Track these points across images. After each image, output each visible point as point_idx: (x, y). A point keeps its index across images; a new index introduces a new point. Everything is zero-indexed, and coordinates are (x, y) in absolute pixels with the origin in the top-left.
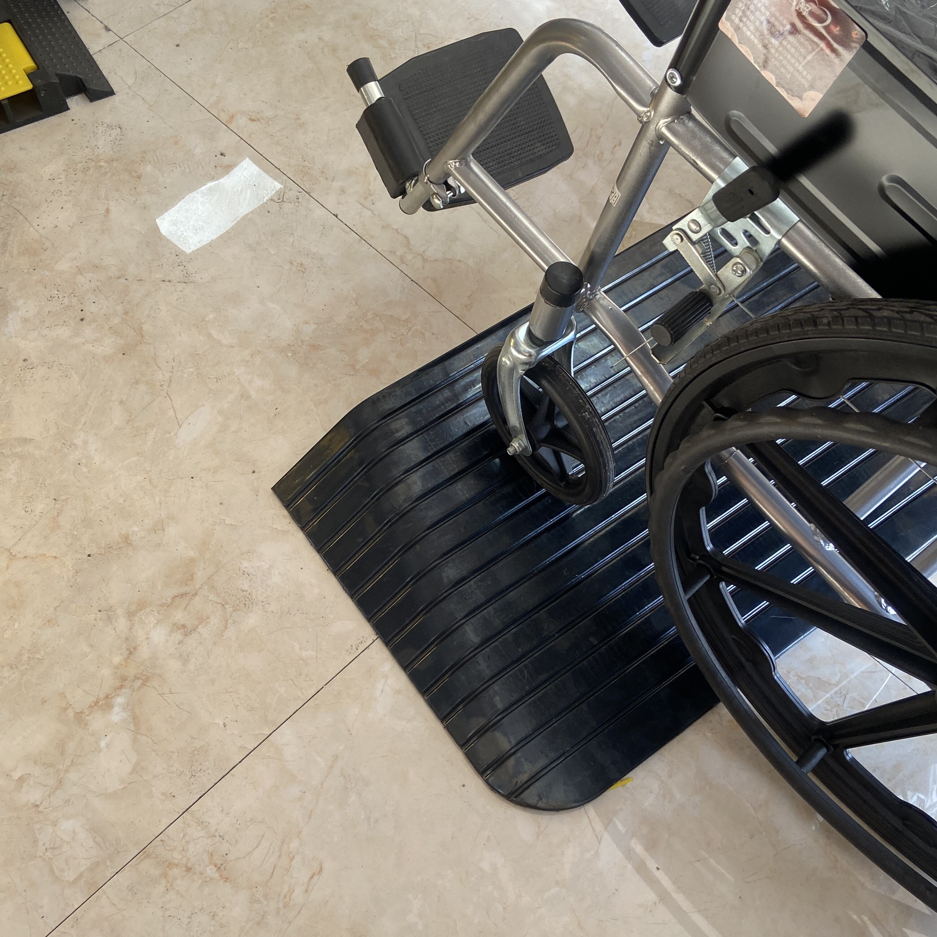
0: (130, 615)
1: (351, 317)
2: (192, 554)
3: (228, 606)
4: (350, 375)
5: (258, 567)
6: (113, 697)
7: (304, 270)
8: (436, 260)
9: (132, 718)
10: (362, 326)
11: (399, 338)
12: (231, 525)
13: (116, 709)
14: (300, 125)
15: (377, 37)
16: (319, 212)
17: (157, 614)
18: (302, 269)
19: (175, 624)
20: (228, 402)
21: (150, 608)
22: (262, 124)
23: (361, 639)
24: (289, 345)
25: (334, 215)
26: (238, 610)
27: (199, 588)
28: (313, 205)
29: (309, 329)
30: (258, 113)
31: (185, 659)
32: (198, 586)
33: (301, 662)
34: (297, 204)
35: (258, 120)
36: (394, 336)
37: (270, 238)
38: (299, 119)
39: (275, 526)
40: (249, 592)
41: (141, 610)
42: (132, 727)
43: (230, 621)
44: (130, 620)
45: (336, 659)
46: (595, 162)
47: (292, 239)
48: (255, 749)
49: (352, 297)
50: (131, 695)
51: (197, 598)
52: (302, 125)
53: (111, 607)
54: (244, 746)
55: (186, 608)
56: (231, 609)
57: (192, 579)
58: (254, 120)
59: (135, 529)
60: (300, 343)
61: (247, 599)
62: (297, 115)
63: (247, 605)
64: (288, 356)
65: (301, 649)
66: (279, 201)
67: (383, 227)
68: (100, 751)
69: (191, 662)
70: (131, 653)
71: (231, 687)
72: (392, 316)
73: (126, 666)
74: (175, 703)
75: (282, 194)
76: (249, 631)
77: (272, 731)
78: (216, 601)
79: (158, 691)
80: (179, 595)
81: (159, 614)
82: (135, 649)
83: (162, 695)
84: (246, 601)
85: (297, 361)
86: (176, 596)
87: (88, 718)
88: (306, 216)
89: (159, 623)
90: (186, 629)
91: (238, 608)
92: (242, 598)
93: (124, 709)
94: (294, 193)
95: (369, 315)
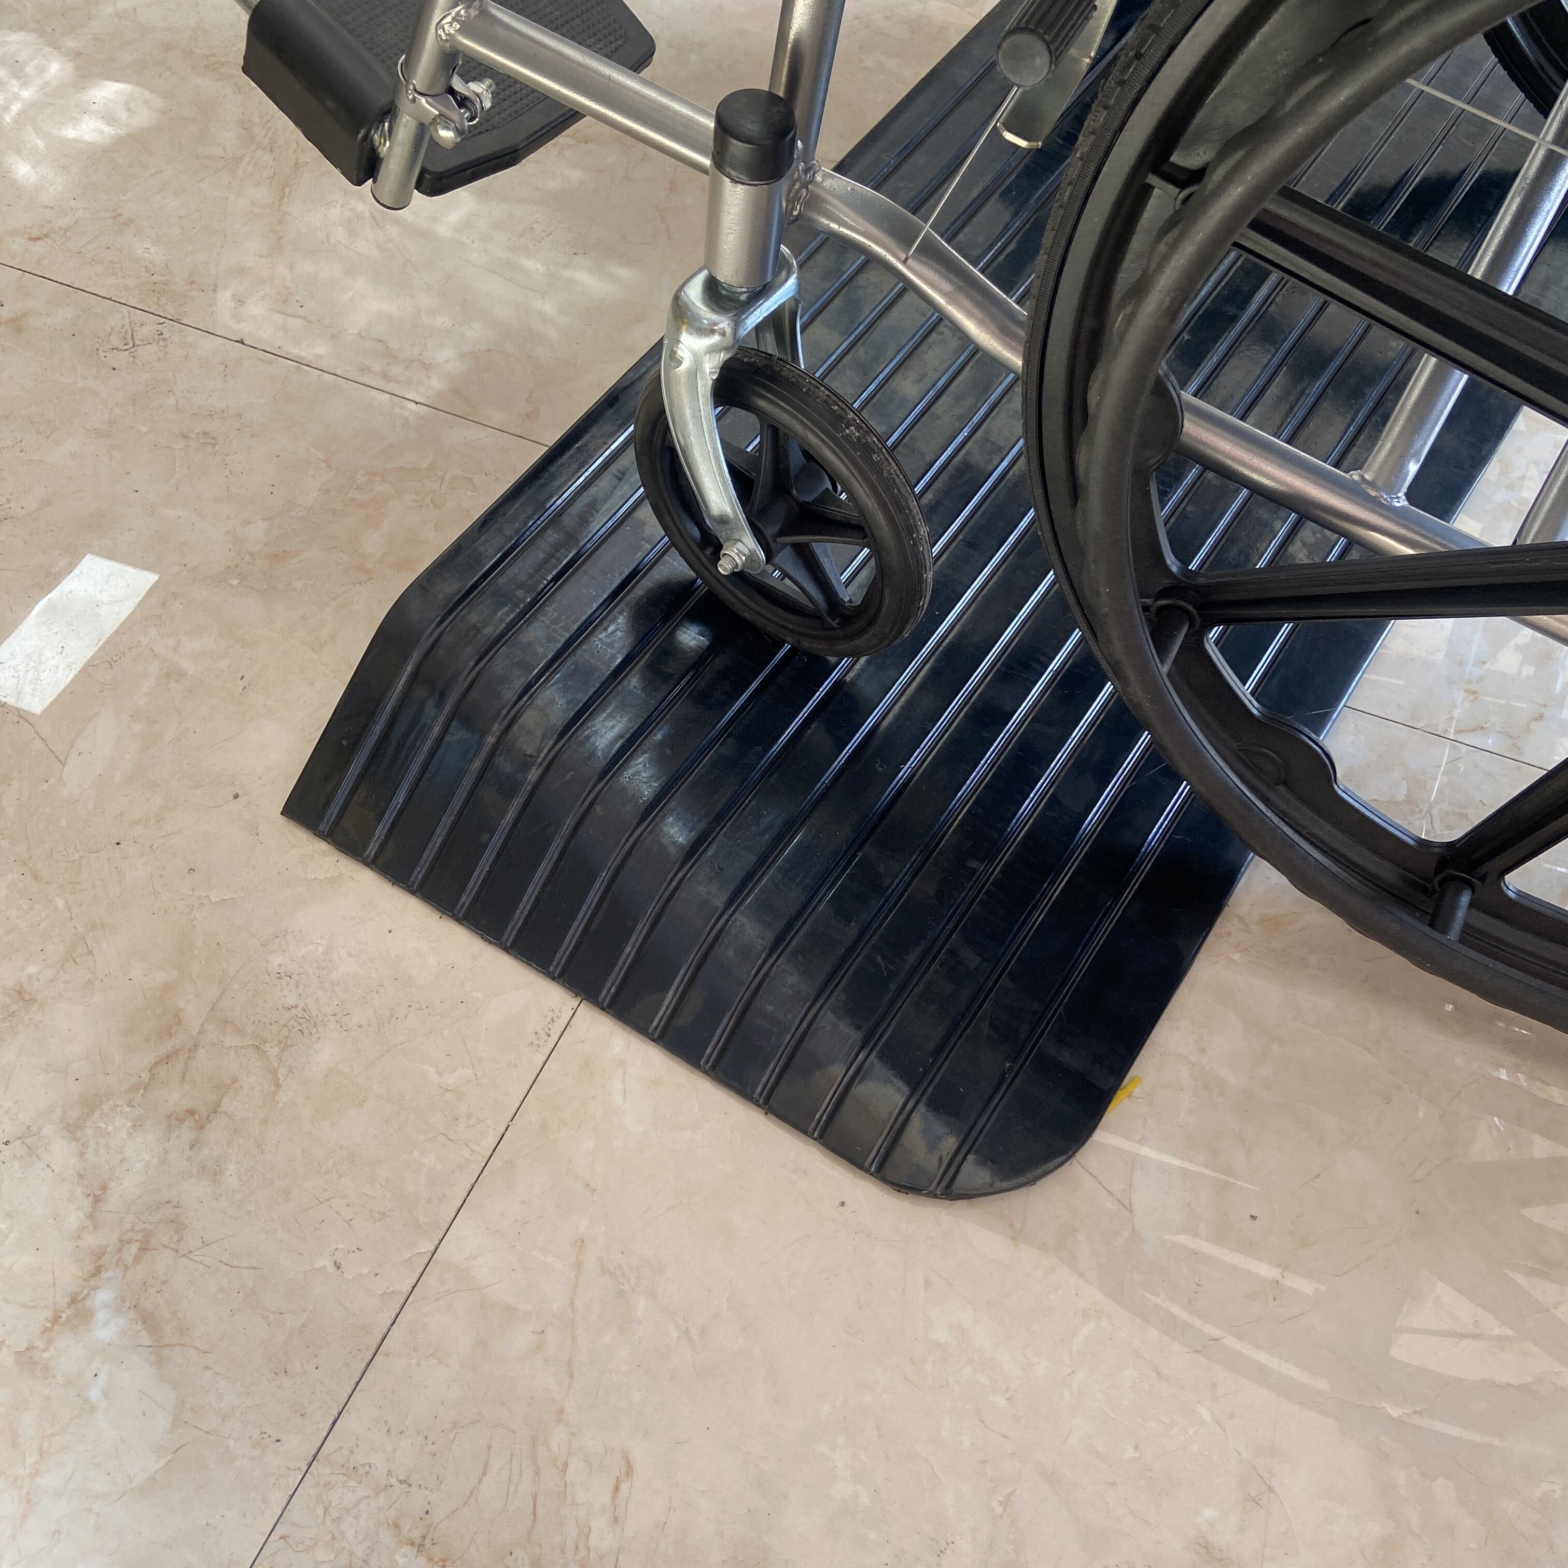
0: (72, 1130)
1: (328, 491)
2: (161, 977)
3: (267, 1045)
4: (360, 583)
5: (303, 956)
6: (88, 1294)
7: (213, 442)
9: (140, 1323)
10: (353, 499)
11: (430, 497)
12: (224, 901)
13: (101, 1316)
14: (125, 224)
16: (208, 344)
17: (128, 1109)
18: (209, 440)
19: (171, 1114)
20: (145, 695)
21: (111, 1103)
22: (54, 241)
23: (550, 1014)
24: (229, 567)
25: (238, 341)
26: (292, 1046)
27: (199, 1033)
28: (191, 336)
29: (257, 532)
30: (43, 226)
31: (213, 1173)
32: (194, 1032)
33: (448, 1096)
34: (161, 343)
35: (47, 236)
36: (419, 498)
37: (131, 408)
38: (120, 215)
40: (302, 1005)
41: (92, 1112)
42: (146, 1339)
43: (282, 1072)
44: (75, 1139)
45: (516, 1066)
47: (171, 401)
48: (414, 1288)
49: (318, 459)
50: (124, 1276)
51: (201, 1052)
52: (128, 223)
53: (29, 1127)
54: (391, 1289)
55: (184, 1076)
56: (277, 1049)
57: (179, 1022)
58: (38, 239)
59: (32, 969)
60: (247, 558)
61: (301, 1021)
62: (115, 210)
63: (306, 1032)
64: (232, 586)
65: (440, 1074)
66: (127, 347)
67: (334, 336)
68: (93, 1409)
69: (228, 1173)
70: (97, 1200)
71: (326, 1190)
72: (402, 468)
73: (95, 1228)
74: (221, 1262)
75: (129, 336)
76: (327, 1076)
77: (436, 1242)
78: (241, 1044)
79: (177, 1251)
80: (162, 1060)
81: (133, 1107)
82: (104, 1188)
83: (190, 1256)
84: (300, 1024)
85: (252, 588)
86: (156, 1063)
87: (46, 1355)
88: (186, 358)
89: (137, 1125)
90: (197, 1117)
91: (289, 1042)
92: (292, 1022)
93: (118, 1311)
94: (149, 327)
95: (361, 478)
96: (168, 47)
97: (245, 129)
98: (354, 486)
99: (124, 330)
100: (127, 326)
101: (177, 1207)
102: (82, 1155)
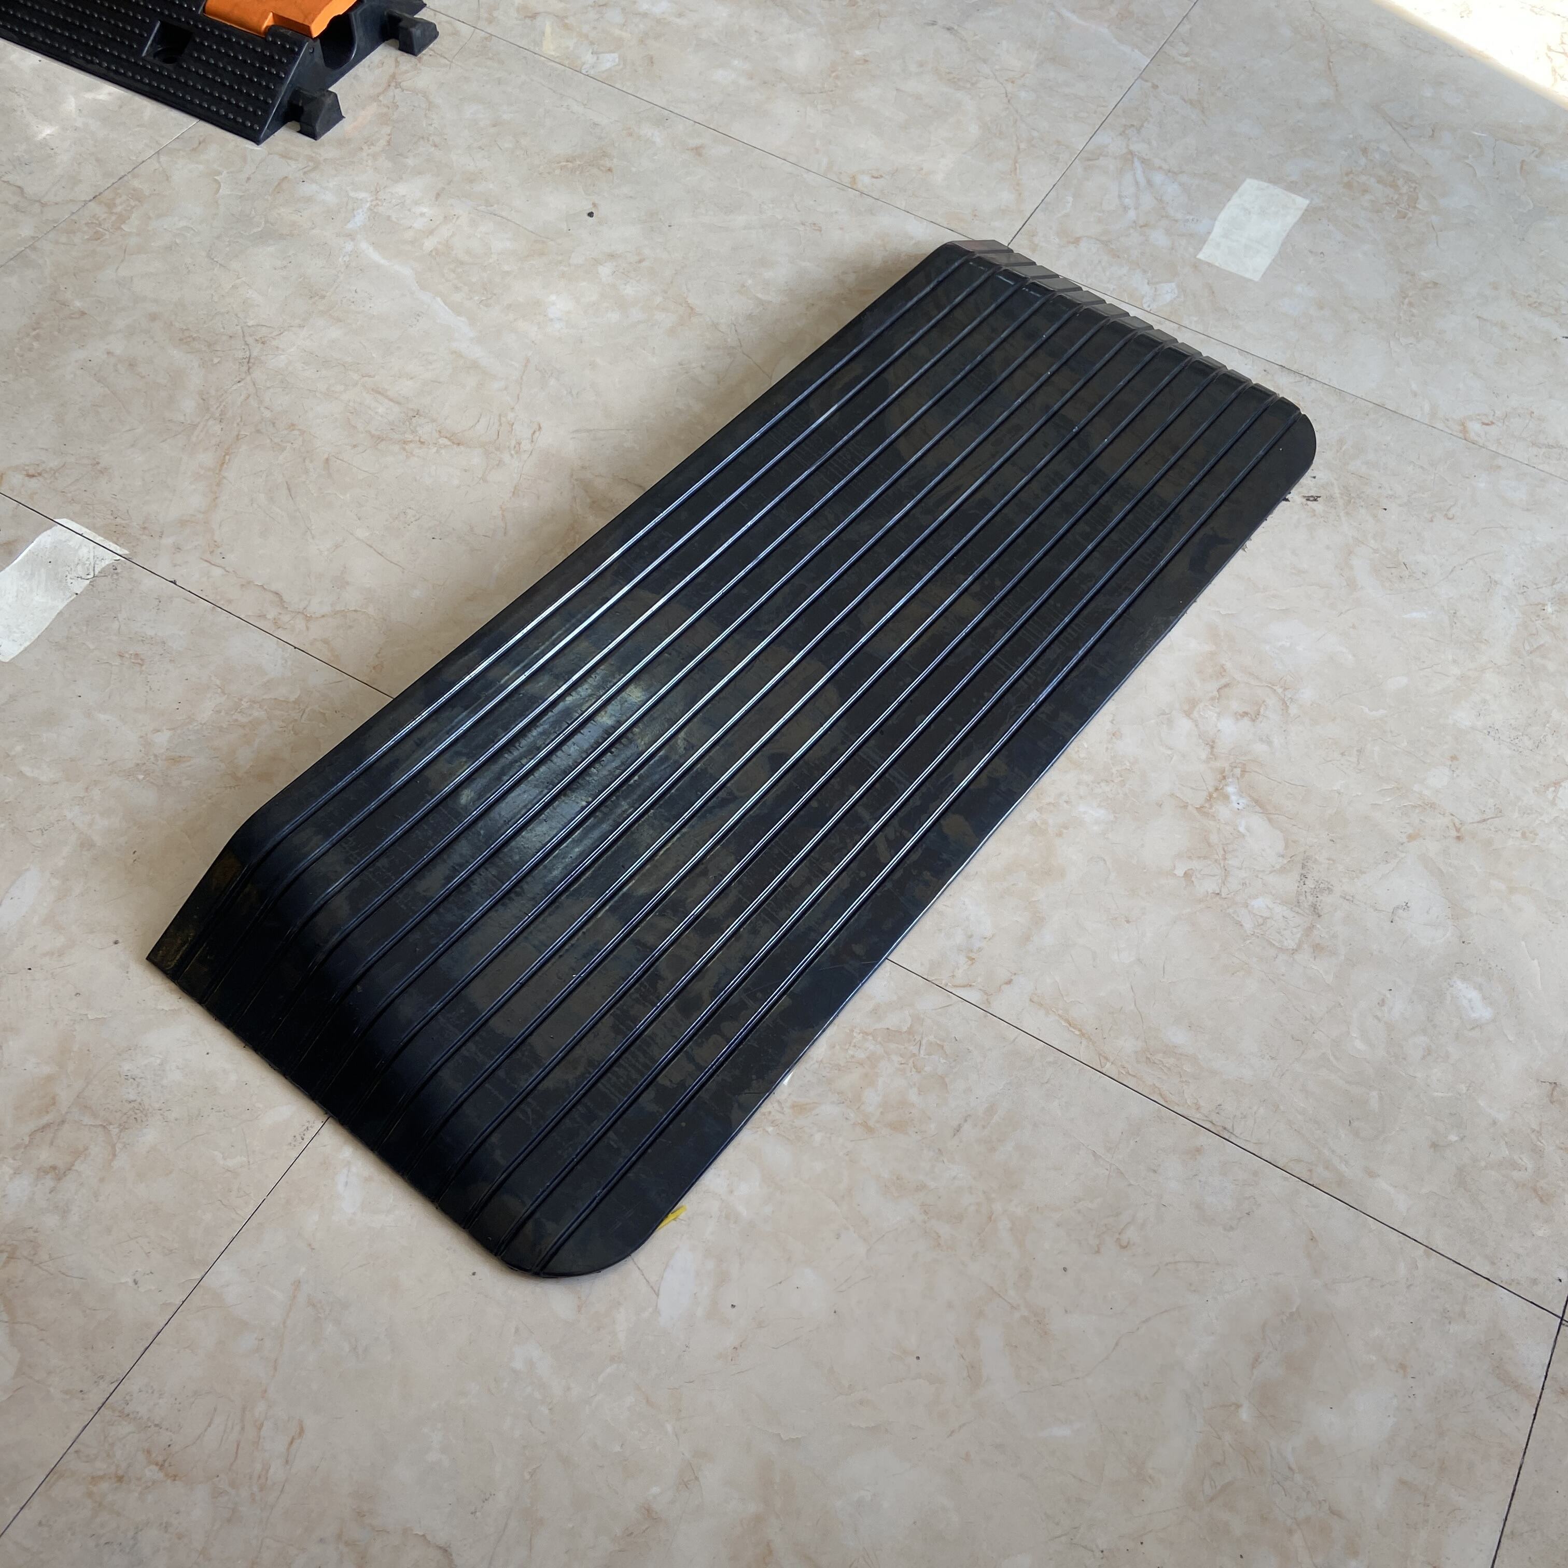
1: (219, 712)
2: (47, 1070)
3: (112, 1126)
5: (146, 1065)
7: (141, 662)
8: (323, 616)
9: (3, 1305)
10: (236, 720)
11: (290, 726)
12: (97, 1019)
14: (101, 472)
15: (189, 340)
16: (149, 582)
17: (12, 1161)
18: (139, 660)
19: (40, 1168)
20: (64, 858)
22: (45, 479)
23: (305, 1126)
24: (138, 765)
25: (171, 582)
26: (129, 1128)
27: (67, 1113)
28: (138, 572)
29: (162, 739)
30: (38, 465)
32: (64, 1111)
33: (228, 1174)
34: (115, 577)
35: (40, 474)
36: (284, 724)
37: (85, 628)
38: (98, 463)
39: (160, 1007)
40: (139, 1100)
42: (5, 1317)
43: (119, 1145)
46: (512, 455)
47: (115, 625)
48: (183, 1302)
49: (217, 685)
51: (66, 1126)
55: (52, 1143)
56: (117, 1130)
57: (54, 1103)
58: (33, 476)
60: (152, 758)
61: (137, 1112)
62: (94, 459)
63: (139, 1119)
64: (138, 780)
65: (225, 1159)
66: (89, 577)
67: (242, 585)
72: (276, 699)
75: (91, 567)
76: (148, 1152)
77: (204, 1273)
78: (94, 1124)
79: (32, 1261)
80: (40, 1129)
81: (15, 1160)
83: (40, 1265)
84: (136, 1114)
85: (152, 783)
86: (35, 1131)
88: (131, 591)
89: (17, 1172)
90: (57, 1172)
91: (127, 1126)
92: (131, 1112)
95: (245, 704)
97: (204, 400)
98: (239, 710)
101: (36, 1232)
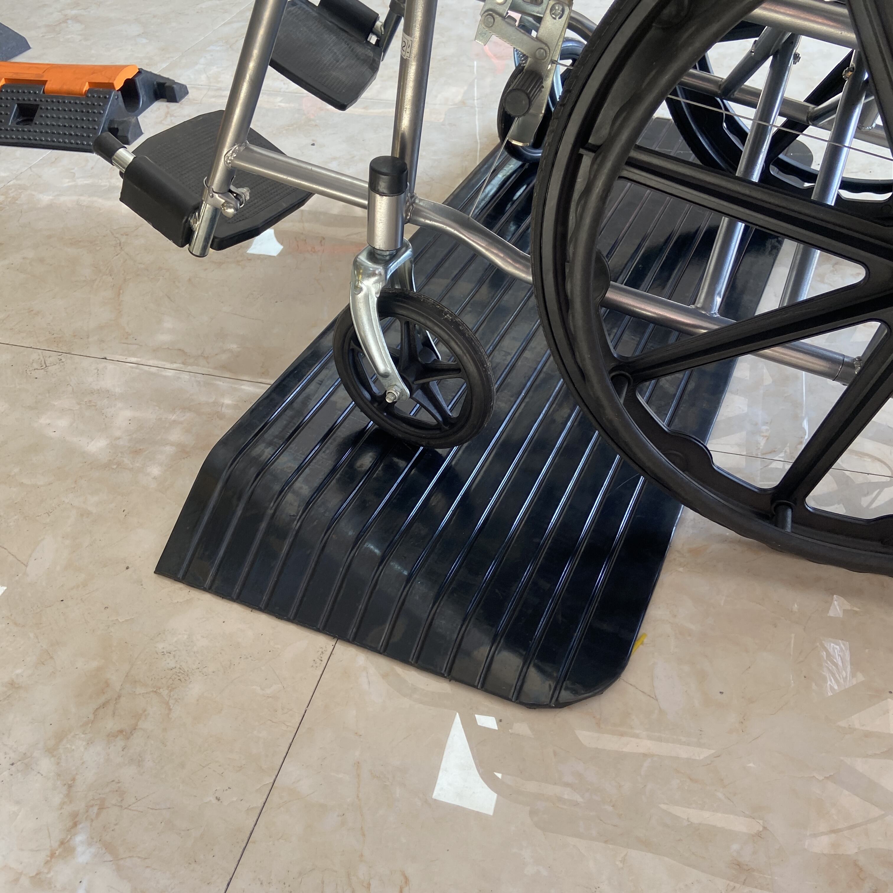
0: (51, 751)
3: (161, 690)
4: (184, 458)
5: (176, 642)
6: (70, 838)
8: (217, 354)
9: (104, 849)
10: (175, 421)
12: (126, 621)
13: (80, 849)
15: (76, 243)
16: (88, 362)
17: (83, 736)
18: (92, 404)
20: (69, 526)
21: (72, 734)
23: (321, 650)
24: (110, 460)
25: (103, 358)
27: (120, 690)
28: (77, 359)
29: (124, 442)
31: (138, 761)
34: (61, 364)
38: (32, 311)
40: (179, 666)
41: (61, 740)
42: (108, 857)
43: (171, 702)
44: (53, 756)
45: (305, 679)
46: (311, 254)
47: (70, 389)
48: (265, 803)
49: (154, 405)
50: (91, 825)
52: (38, 313)
53: (25, 754)
54: (252, 806)
55: (114, 713)
56: (167, 692)
59: (19, 671)
60: (120, 455)
61: (179, 674)
62: (29, 309)
63: (183, 680)
64: (113, 469)
65: (262, 689)
66: (42, 368)
67: (154, 350)
69: (147, 760)
70: (70, 786)
71: (205, 760)
72: (199, 404)
73: (71, 802)
74: (149, 808)
75: (43, 362)
76: (198, 700)
77: (274, 777)
78: (146, 692)
79: (121, 806)
80: (100, 706)
81: (86, 734)
82: (74, 780)
83: (130, 808)
84: (179, 676)
85: (124, 468)
86: (97, 709)
87: (49, 876)
88: (75, 369)
89: (90, 742)
90: (124, 733)
91: (173, 686)
92: (174, 675)
93: (90, 845)
94: (53, 358)
95: (178, 411)
96: (49, 237)
97: (96, 268)
99: (40, 360)
100: (42, 358)
101: (119, 783)
102: (58, 764)
